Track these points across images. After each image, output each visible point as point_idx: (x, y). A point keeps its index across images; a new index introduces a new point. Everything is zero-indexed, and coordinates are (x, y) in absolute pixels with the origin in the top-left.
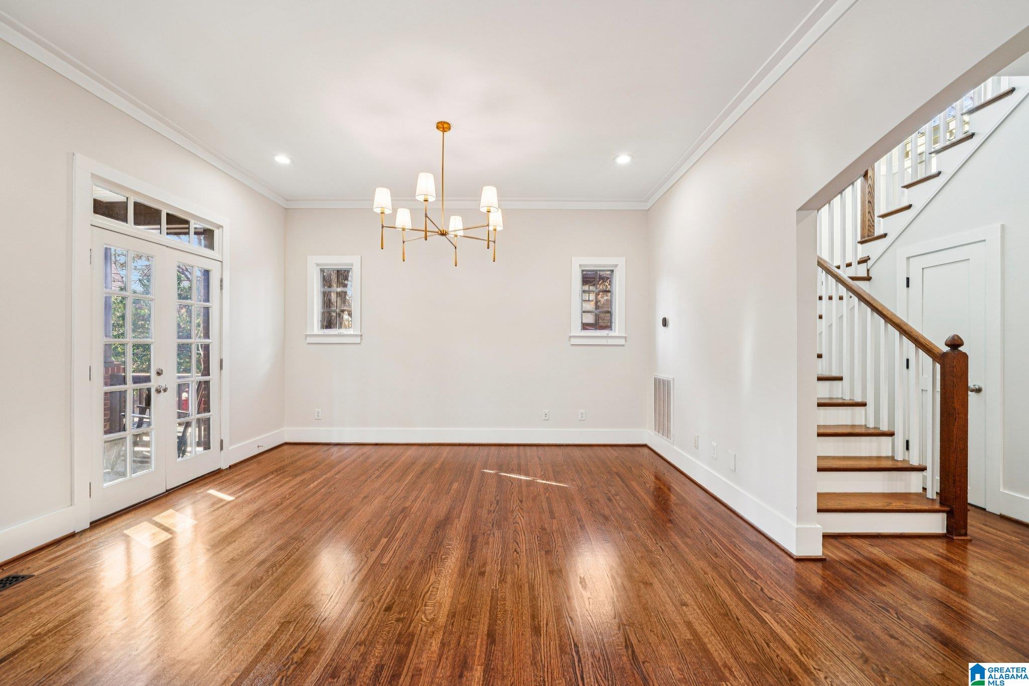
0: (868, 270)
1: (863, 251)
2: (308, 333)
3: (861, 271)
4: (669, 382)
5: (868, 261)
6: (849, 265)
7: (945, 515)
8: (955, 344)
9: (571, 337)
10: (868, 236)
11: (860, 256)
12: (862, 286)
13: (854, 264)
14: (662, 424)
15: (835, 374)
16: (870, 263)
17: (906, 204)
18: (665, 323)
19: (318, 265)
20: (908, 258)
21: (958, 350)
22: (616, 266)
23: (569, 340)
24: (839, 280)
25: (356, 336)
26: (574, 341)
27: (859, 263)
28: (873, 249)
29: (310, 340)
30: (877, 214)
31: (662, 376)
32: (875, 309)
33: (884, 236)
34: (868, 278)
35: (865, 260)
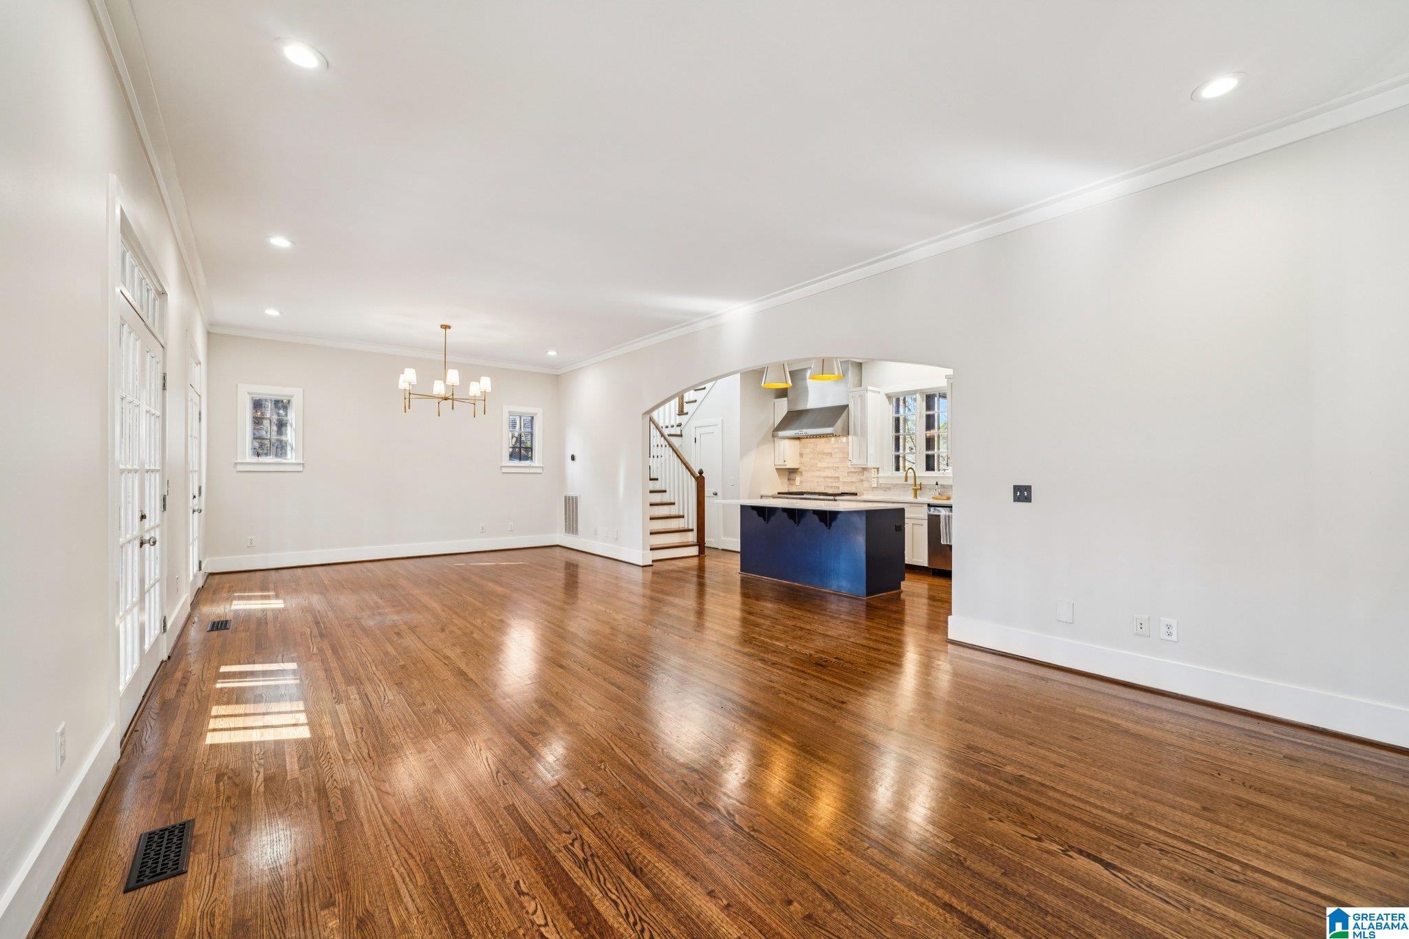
0: (681, 431)
1: (680, 419)
2: (239, 461)
3: (677, 431)
4: (576, 498)
6: (672, 426)
7: (698, 547)
8: (701, 472)
9: (502, 467)
10: (681, 412)
11: (678, 422)
12: (673, 440)
13: (675, 426)
14: (571, 525)
15: (663, 489)
16: (682, 426)
17: (694, 399)
18: (573, 458)
19: (249, 393)
20: (695, 427)
21: (702, 475)
22: (536, 414)
23: (501, 469)
24: (662, 435)
25: (298, 464)
26: (505, 470)
27: (677, 426)
28: (683, 419)
29: (240, 468)
30: (685, 401)
31: (571, 493)
32: (678, 456)
33: (687, 413)
34: (681, 436)
35: (679, 425)
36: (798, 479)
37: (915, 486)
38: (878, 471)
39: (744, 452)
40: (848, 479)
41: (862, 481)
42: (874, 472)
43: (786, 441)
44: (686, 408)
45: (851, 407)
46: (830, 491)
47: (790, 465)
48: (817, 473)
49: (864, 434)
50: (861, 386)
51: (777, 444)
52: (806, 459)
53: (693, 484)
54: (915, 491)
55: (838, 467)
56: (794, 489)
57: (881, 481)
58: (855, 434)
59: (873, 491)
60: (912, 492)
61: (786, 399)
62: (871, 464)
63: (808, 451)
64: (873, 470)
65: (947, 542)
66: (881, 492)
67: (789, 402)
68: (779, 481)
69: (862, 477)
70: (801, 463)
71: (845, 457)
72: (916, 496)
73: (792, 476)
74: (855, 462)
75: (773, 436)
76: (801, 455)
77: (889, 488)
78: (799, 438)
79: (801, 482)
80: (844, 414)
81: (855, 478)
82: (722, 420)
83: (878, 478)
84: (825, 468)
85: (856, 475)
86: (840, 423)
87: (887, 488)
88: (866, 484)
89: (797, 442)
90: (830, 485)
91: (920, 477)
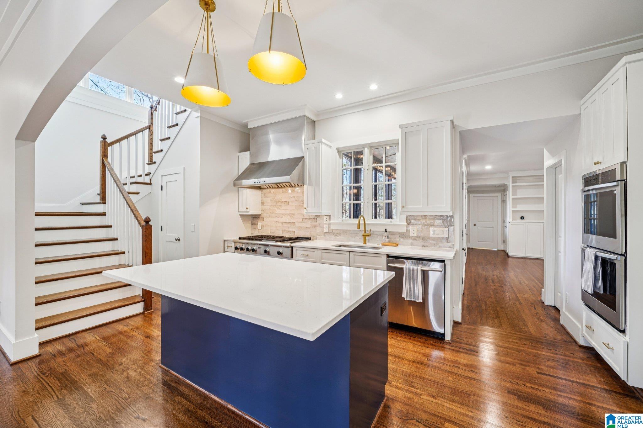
0: (150, 180)
1: (148, 169)
3: (147, 180)
5: (150, 175)
6: (141, 176)
7: (143, 303)
8: (147, 221)
10: (151, 162)
11: (146, 171)
13: (143, 175)
16: (151, 175)
17: (161, 149)
20: (162, 176)
21: (148, 224)
27: (146, 175)
30: (154, 150)
33: (155, 163)
34: (150, 184)
35: (149, 174)
36: (260, 224)
37: (365, 232)
38: (330, 218)
39: (205, 199)
40: (303, 225)
41: (315, 226)
42: (326, 218)
43: (249, 190)
44: (156, 157)
45: (307, 159)
46: (287, 235)
47: (251, 212)
48: (276, 219)
49: (318, 184)
50: (315, 139)
51: (240, 193)
52: (267, 207)
53: (138, 232)
54: (365, 236)
55: (294, 214)
56: (257, 233)
57: (332, 227)
58: (310, 184)
59: (325, 236)
60: (363, 238)
61: (248, 152)
62: (324, 212)
63: (268, 199)
64: (325, 217)
65: (410, 298)
66: (333, 237)
67: (251, 155)
68: (243, 225)
69: (316, 223)
70: (262, 210)
71: (301, 204)
72: (365, 242)
73: (255, 221)
74: (309, 209)
75: (235, 185)
76: (263, 203)
77: (340, 234)
78: (259, 188)
79: (263, 226)
80: (301, 164)
81: (308, 224)
82: (184, 168)
83: (329, 224)
84: (282, 214)
85: (310, 221)
86: (296, 172)
87: (337, 234)
88: (318, 230)
89: (258, 192)
90: (287, 229)
91: (368, 224)
